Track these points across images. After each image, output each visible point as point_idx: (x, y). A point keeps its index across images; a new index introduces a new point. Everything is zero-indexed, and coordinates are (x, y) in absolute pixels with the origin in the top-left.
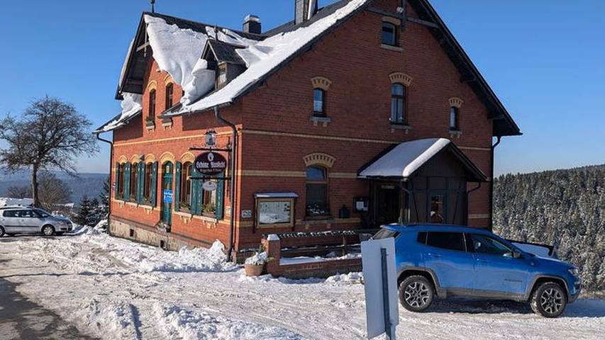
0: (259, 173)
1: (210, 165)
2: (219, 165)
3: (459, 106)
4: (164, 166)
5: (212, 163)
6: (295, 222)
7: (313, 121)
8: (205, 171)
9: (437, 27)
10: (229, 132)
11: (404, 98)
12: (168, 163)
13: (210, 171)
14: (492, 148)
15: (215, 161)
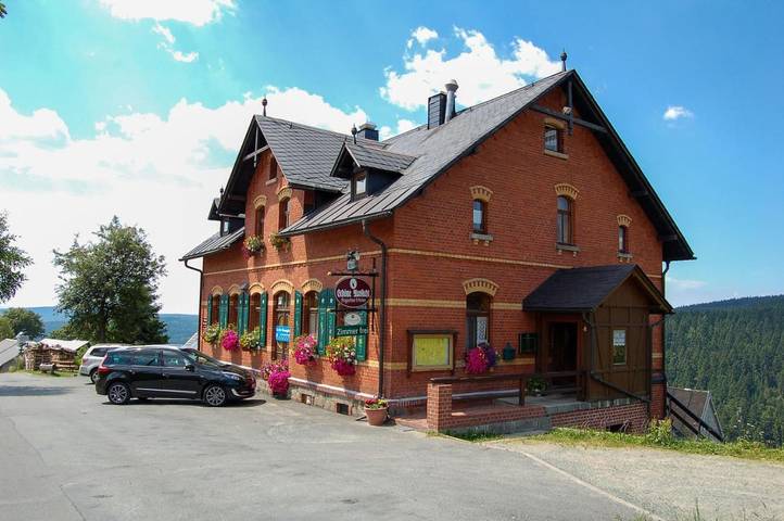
0: (413, 302)
1: (352, 294)
2: (364, 293)
3: (627, 225)
4: (276, 297)
5: (355, 292)
6: (454, 365)
7: (473, 239)
8: (346, 301)
9: (605, 131)
10: (376, 252)
11: (569, 214)
12: (282, 293)
13: (353, 301)
14: (663, 274)
15: (358, 288)
